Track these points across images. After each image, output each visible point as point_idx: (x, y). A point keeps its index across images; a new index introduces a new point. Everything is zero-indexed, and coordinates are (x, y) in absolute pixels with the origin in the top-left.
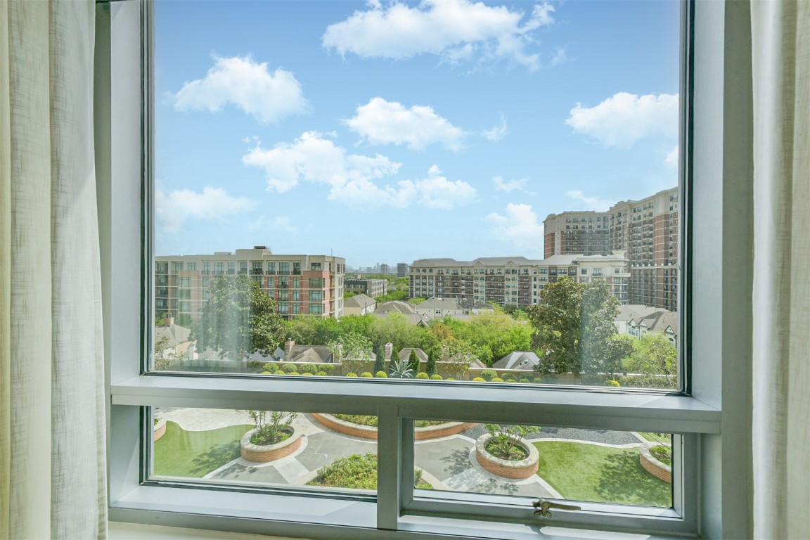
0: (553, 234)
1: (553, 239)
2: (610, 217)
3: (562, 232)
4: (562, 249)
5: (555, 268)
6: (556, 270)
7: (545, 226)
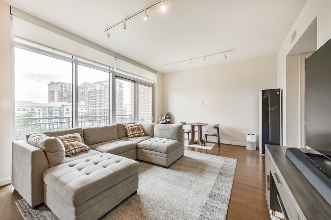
0: (53, 92)
1: (53, 94)
2: (81, 88)
3: (59, 91)
4: (59, 99)
5: (52, 108)
6: (53, 109)
7: (49, 87)
